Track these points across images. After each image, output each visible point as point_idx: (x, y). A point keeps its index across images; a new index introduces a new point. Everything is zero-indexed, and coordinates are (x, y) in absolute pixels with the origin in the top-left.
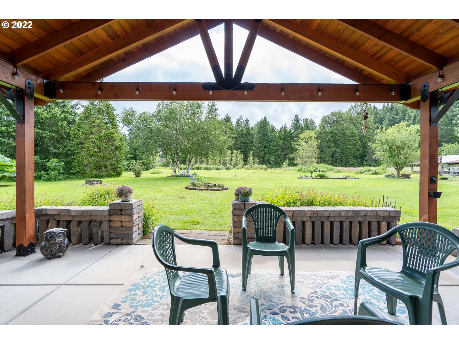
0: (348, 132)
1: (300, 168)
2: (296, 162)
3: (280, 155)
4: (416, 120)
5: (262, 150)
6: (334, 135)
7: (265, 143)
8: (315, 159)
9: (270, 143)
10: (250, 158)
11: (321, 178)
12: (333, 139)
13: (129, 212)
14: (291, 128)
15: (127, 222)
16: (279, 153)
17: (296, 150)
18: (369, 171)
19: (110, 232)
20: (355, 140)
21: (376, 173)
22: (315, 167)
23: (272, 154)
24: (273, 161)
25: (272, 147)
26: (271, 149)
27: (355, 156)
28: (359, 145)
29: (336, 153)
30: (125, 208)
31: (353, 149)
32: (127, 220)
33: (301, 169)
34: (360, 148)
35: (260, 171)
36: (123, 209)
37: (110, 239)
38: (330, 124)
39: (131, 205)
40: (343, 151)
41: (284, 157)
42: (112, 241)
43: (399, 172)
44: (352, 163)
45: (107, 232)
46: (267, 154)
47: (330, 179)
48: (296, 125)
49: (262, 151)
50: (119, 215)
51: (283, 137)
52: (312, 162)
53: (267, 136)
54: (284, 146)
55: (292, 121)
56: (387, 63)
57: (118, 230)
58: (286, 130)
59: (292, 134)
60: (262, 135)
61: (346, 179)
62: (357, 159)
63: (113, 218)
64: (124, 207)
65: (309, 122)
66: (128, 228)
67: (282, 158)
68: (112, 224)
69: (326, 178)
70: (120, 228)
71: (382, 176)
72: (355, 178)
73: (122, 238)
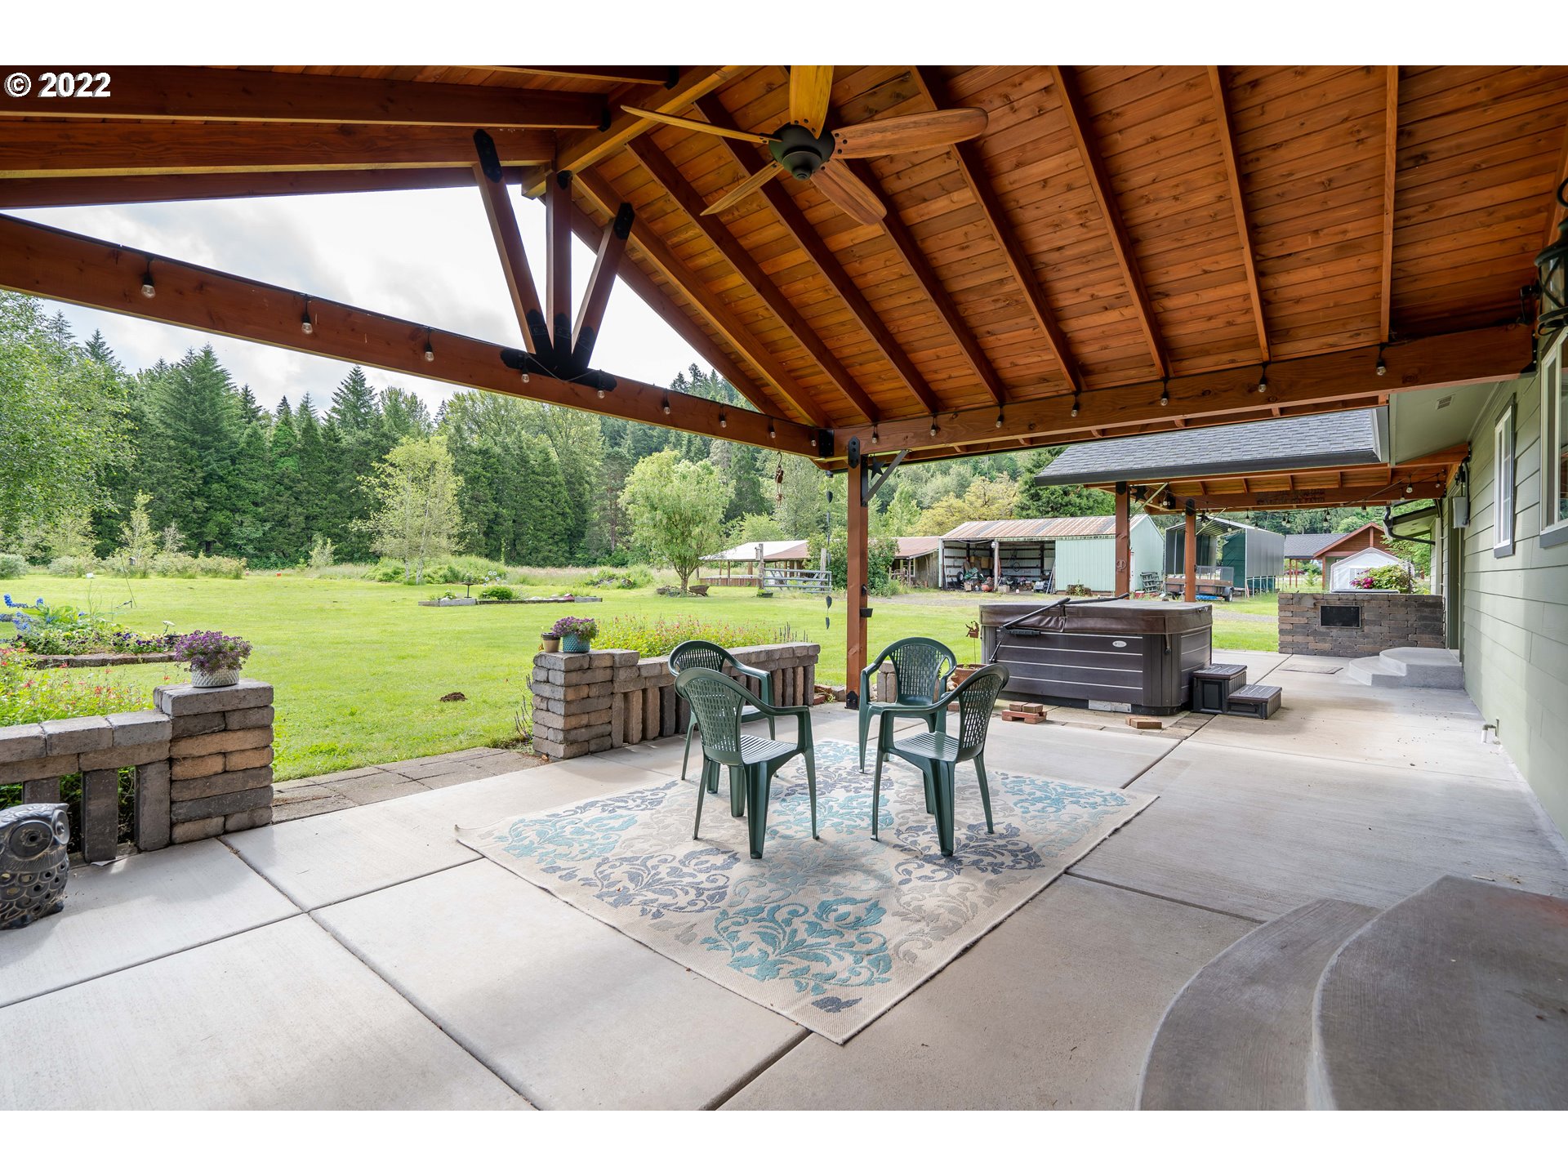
0: (534, 460)
1: (390, 571)
2: (376, 546)
3: (287, 516)
4: (693, 449)
5: (193, 493)
6: (494, 464)
7: (208, 464)
8: (449, 538)
9: (233, 462)
10: (135, 523)
11: (501, 603)
12: (489, 475)
13: (258, 716)
14: (334, 415)
15: (248, 753)
16: (279, 507)
17: (380, 506)
18: (611, 578)
19: (172, 802)
20: (554, 486)
21: (631, 585)
22: (446, 567)
23: (244, 512)
24: (250, 541)
25: (243, 483)
26: (243, 489)
27: (555, 534)
28: (566, 502)
29: (501, 520)
30: (240, 706)
31: (548, 512)
32: (249, 747)
33: (396, 573)
34: (568, 510)
35: (202, 581)
36: (234, 710)
37: (172, 825)
38: (477, 423)
39: (268, 694)
40: (520, 516)
41: (303, 525)
42: (180, 832)
43: (685, 581)
44: (547, 553)
45: (160, 801)
46: (221, 510)
47: (529, 605)
48: (356, 407)
49: (191, 495)
50: (213, 732)
51: (299, 446)
52: (436, 551)
53: (219, 432)
54: (306, 484)
55: (339, 392)
56: (806, 388)
57: (209, 787)
58: (310, 419)
59: (337, 441)
60: (192, 424)
61: (572, 603)
62: (560, 544)
63: (185, 748)
64: (237, 701)
65: (403, 405)
66: (254, 772)
67: (292, 530)
68: (179, 771)
69: (513, 602)
70: (220, 780)
71: (649, 591)
72: (594, 600)
73: (228, 811)
